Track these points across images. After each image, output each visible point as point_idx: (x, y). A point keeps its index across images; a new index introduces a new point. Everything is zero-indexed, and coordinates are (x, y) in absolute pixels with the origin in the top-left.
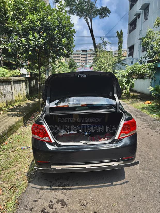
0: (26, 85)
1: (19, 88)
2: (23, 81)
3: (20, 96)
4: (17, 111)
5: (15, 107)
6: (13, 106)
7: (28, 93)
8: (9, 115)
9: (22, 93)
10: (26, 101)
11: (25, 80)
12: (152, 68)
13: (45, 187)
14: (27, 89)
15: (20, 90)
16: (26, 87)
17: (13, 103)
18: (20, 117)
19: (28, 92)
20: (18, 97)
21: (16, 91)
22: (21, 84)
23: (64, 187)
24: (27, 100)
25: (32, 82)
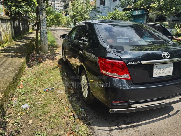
0: (11, 25)
1: (6, 28)
2: (8, 20)
3: (7, 36)
4: (12, 52)
5: (5, 48)
6: (3, 47)
7: (14, 34)
8: (5, 56)
9: (8, 33)
10: (12, 42)
11: (9, 19)
12: (129, 16)
13: (113, 128)
14: (12, 29)
15: (7, 30)
16: (11, 27)
17: (3, 44)
18: (22, 57)
19: (13, 32)
20: (6, 37)
21: (4, 31)
22: (7, 23)
23: (131, 125)
24: (14, 41)
25: (15, 22)
